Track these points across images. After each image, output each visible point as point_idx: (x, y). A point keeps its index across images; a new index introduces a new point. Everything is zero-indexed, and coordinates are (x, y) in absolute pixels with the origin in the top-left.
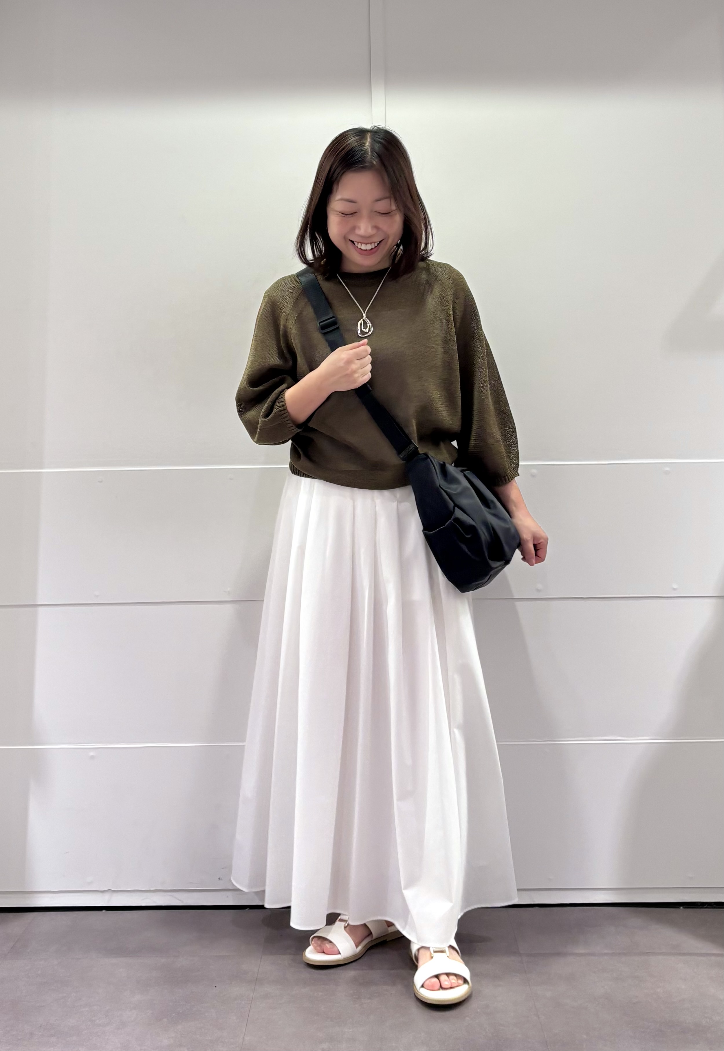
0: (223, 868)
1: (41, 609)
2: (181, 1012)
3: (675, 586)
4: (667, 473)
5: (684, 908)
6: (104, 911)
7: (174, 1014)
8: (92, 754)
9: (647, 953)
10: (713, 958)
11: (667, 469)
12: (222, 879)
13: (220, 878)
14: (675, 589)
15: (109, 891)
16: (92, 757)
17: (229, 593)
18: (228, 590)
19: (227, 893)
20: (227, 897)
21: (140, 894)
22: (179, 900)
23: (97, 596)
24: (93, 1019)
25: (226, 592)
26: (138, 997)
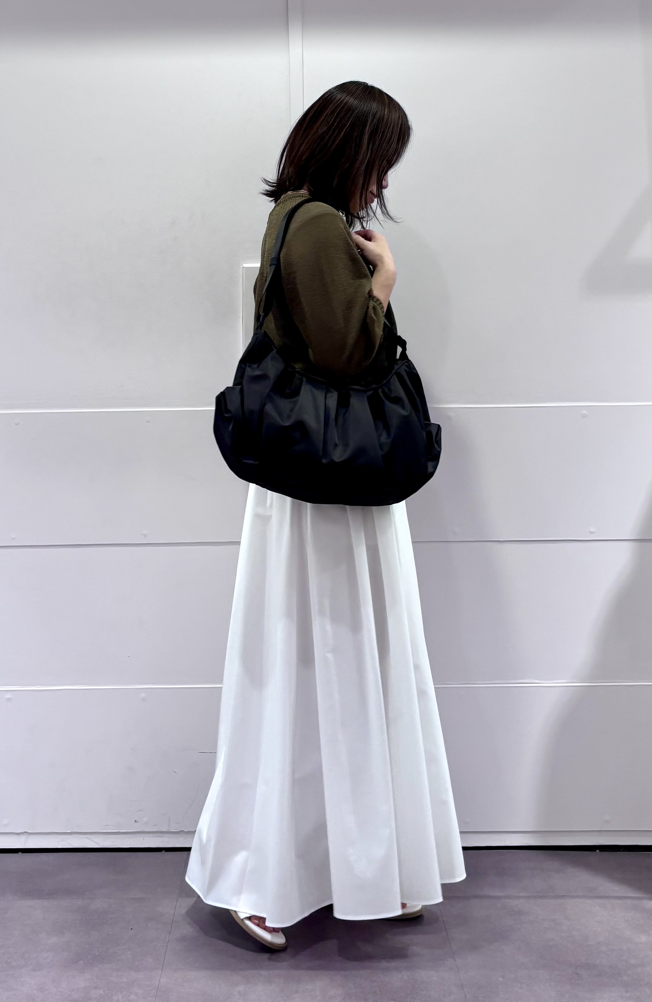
0: (139, 811)
2: (97, 954)
4: (584, 416)
5: (600, 851)
6: (20, 853)
7: (90, 957)
8: (8, 696)
9: (563, 896)
10: (629, 902)
12: (138, 822)
13: (137, 821)
14: (592, 533)
15: (26, 833)
16: (9, 700)
17: (145, 536)
18: (145, 533)
19: (143, 835)
20: (144, 839)
21: (56, 836)
22: (96, 843)
23: (14, 539)
24: (9, 960)
25: (142, 534)
26: (54, 939)
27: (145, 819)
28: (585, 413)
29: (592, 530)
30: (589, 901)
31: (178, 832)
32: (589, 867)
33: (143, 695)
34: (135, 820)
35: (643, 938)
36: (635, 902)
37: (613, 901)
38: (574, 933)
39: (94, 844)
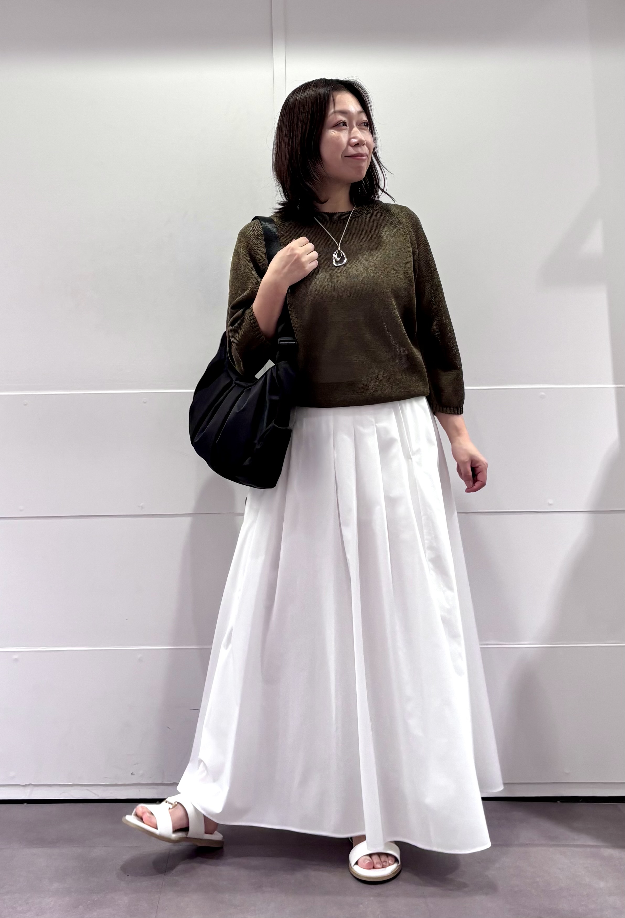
0: (135, 764)
2: (95, 899)
3: (551, 502)
4: (542, 397)
5: (561, 802)
6: (25, 804)
7: (89, 902)
8: (16, 656)
9: (527, 844)
10: (588, 850)
11: (543, 394)
12: (134, 775)
13: (133, 774)
14: (550, 505)
15: (31, 785)
16: (16, 660)
17: (142, 507)
18: (142, 504)
19: (139, 787)
20: (139, 791)
21: (59, 788)
22: (95, 794)
23: (21, 510)
24: (14, 906)
25: (139, 506)
26: (56, 885)
27: (141, 772)
29: (550, 503)
30: (551, 849)
31: (171, 784)
32: (550, 817)
33: (139, 656)
34: (132, 773)
35: (602, 884)
36: (593, 850)
37: (573, 849)
38: (538, 880)
39: (94, 795)
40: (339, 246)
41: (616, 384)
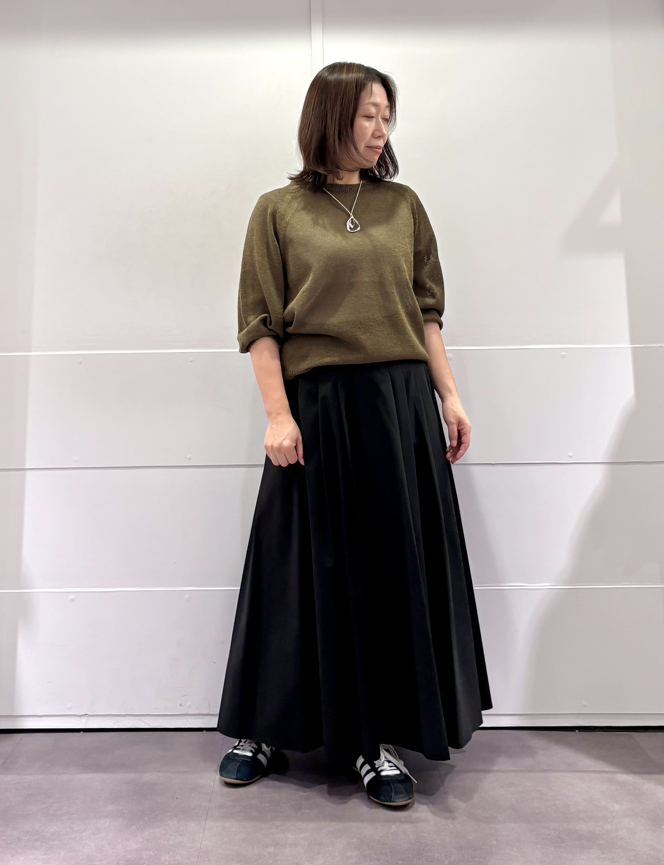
0: (183, 696)
1: (28, 472)
2: (147, 820)
3: (571, 453)
4: (563, 357)
5: (579, 731)
6: (82, 733)
7: (141, 822)
8: (72, 597)
9: (547, 770)
10: (605, 775)
11: (564, 353)
13: (182, 705)
14: (571, 456)
15: (86, 715)
16: (72, 600)
17: (189, 459)
18: (188, 456)
19: (187, 717)
20: (187, 721)
21: (113, 718)
23: (77, 462)
24: (72, 826)
25: (187, 458)
26: (110, 807)
27: (189, 703)
28: (564, 355)
30: (570, 775)
32: (569, 745)
33: (187, 596)
34: (180, 704)
35: (617, 807)
36: (609, 775)
37: (590, 774)
38: (557, 802)
39: (146, 725)
40: (351, 214)
41: (632, 344)
